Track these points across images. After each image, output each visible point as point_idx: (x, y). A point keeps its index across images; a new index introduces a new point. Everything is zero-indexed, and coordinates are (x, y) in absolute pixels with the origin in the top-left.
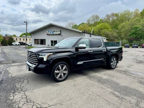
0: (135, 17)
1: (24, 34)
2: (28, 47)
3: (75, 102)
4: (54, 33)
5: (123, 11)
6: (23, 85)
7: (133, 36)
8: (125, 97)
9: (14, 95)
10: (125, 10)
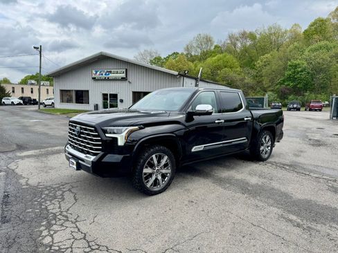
0: (291, 42)
1: (32, 77)
2: (45, 110)
3: (206, 243)
4: (111, 75)
5: (266, 28)
6: (64, 206)
7: (289, 85)
8: (313, 225)
9: (52, 233)
10: (271, 25)
